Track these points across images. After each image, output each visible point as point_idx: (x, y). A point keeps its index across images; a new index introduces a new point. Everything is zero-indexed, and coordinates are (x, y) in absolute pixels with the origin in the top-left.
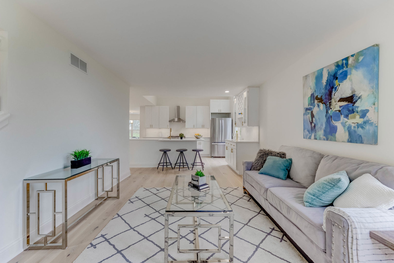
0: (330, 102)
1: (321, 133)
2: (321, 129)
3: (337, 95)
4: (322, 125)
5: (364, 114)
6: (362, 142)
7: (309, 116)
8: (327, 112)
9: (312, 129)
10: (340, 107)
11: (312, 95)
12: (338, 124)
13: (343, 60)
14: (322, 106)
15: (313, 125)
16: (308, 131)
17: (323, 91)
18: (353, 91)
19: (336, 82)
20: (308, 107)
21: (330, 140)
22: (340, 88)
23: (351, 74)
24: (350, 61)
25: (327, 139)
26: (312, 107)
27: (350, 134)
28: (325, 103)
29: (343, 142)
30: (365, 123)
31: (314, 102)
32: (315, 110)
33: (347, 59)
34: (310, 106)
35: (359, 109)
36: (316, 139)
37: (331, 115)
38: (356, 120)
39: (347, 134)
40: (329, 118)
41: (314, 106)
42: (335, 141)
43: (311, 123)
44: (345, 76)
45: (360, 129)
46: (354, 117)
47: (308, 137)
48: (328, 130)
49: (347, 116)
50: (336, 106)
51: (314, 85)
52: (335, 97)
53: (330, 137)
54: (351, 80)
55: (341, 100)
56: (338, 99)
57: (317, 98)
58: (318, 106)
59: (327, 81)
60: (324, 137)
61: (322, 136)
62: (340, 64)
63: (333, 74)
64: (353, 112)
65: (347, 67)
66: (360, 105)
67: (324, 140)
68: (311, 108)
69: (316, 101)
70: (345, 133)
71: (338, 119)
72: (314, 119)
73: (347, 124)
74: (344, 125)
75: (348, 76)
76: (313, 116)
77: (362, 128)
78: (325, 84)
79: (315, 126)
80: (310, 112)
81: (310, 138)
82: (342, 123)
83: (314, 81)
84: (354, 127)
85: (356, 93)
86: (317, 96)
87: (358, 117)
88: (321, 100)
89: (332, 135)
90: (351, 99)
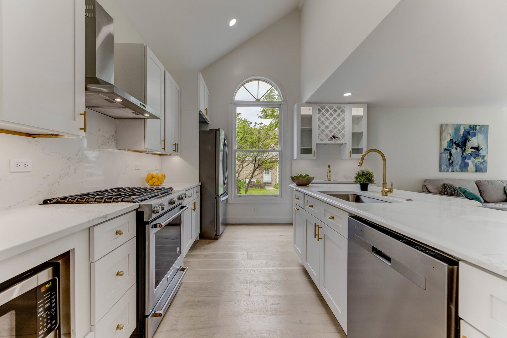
0: (465, 148)
1: (457, 167)
2: (457, 164)
3: (469, 145)
4: (459, 162)
5: (483, 157)
6: (482, 172)
7: (448, 154)
8: (463, 154)
9: (450, 164)
10: (471, 152)
11: (451, 140)
12: (470, 162)
13: (474, 125)
14: (459, 149)
15: (451, 161)
16: (446, 166)
17: (460, 140)
18: (479, 145)
19: (469, 137)
20: (447, 148)
21: (464, 172)
22: (471, 141)
23: (478, 135)
24: (478, 128)
25: (462, 171)
26: (450, 148)
27: (476, 167)
28: (461, 148)
29: (472, 172)
30: (484, 162)
31: (453, 145)
32: (453, 151)
33: (476, 126)
34: (449, 148)
35: (481, 155)
36: (453, 171)
37: (465, 156)
38: (479, 160)
39: (475, 167)
40: (464, 158)
41: (453, 149)
42: (468, 172)
43: (449, 160)
44: (474, 135)
45: (481, 165)
46: (479, 159)
47: (446, 170)
48: (463, 165)
49: (475, 158)
50: (469, 151)
51: (453, 134)
52: (468, 145)
53: (464, 169)
54: (478, 138)
55: (472, 148)
56: (470, 147)
57: (455, 143)
58: (456, 149)
59: (463, 134)
60: (460, 170)
61: (458, 169)
62: (472, 127)
63: (467, 132)
64: (478, 156)
65: (476, 131)
66: (482, 153)
67: (460, 172)
68: (450, 149)
69: (454, 145)
70: (474, 167)
71: (470, 159)
72: (452, 157)
73: (475, 162)
74: (473, 162)
75: (476, 136)
76: (451, 155)
77: (483, 164)
78: (461, 135)
79: (452, 163)
80: (449, 152)
81: (447, 171)
82: (472, 161)
83: (453, 131)
84: (479, 164)
85: (480, 146)
86: (455, 142)
87: (480, 158)
88: (458, 145)
89: (465, 168)
90: (477, 149)
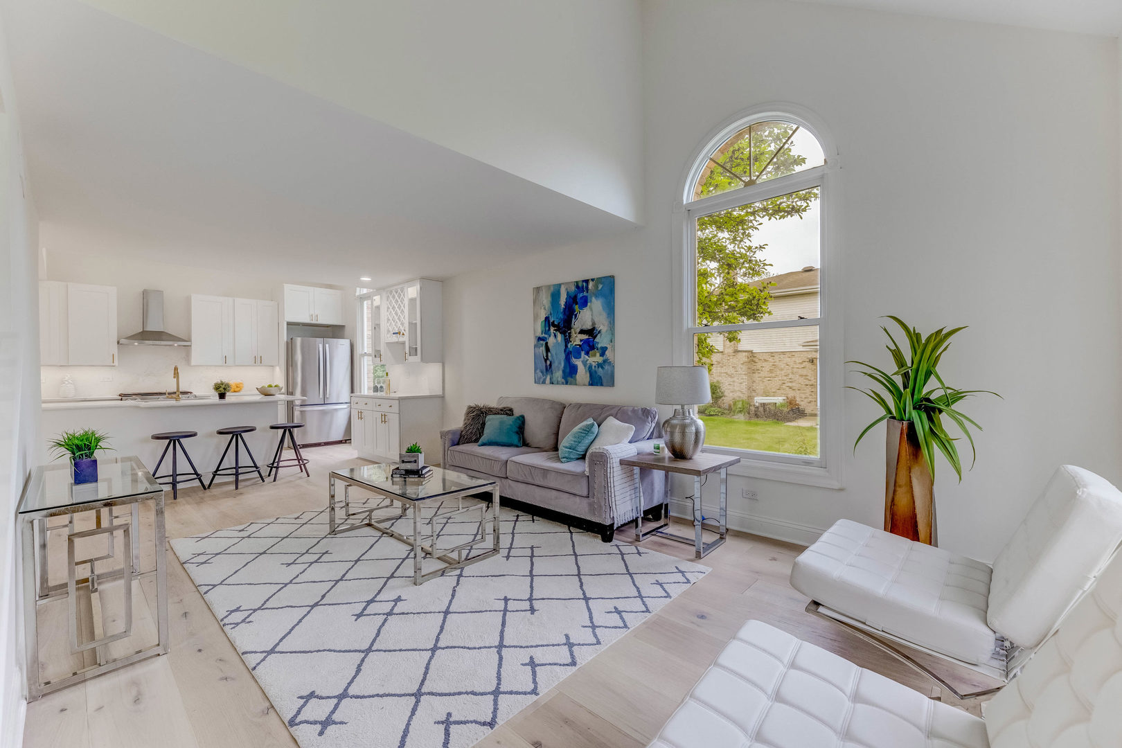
0: (570, 333)
1: (558, 374)
2: (559, 370)
3: (577, 325)
4: (560, 363)
5: (603, 351)
6: (602, 385)
7: (543, 348)
8: (566, 346)
9: (547, 369)
10: (581, 341)
11: (547, 319)
12: (578, 363)
13: (583, 281)
14: (559, 336)
15: (548, 362)
16: (542, 372)
17: (561, 316)
18: (594, 323)
19: (576, 307)
20: (541, 336)
21: (571, 384)
22: (579, 316)
23: (591, 301)
24: (591, 285)
25: (567, 383)
26: (546, 336)
27: (591, 375)
28: (563, 333)
29: (584, 385)
30: (605, 361)
31: (549, 329)
32: (551, 341)
33: (587, 281)
34: (544, 335)
35: (599, 346)
36: (553, 383)
37: (571, 350)
38: (595, 359)
39: (588, 375)
40: (568, 355)
41: (550, 336)
42: (576, 384)
43: (546, 360)
44: (585, 303)
45: (600, 369)
46: (595, 355)
47: (541, 380)
48: (568, 370)
49: (587, 353)
50: (577, 339)
51: (550, 305)
52: (575, 327)
53: (569, 379)
54: (591, 310)
55: (582, 332)
56: (578, 330)
57: (553, 325)
58: (555, 336)
59: (566, 303)
60: (563, 381)
61: (559, 379)
62: (580, 285)
63: (572, 297)
64: (594, 349)
65: (587, 292)
66: (601, 341)
67: (563, 384)
68: (546, 338)
69: (552, 329)
70: (586, 373)
71: (578, 357)
72: (549, 354)
73: (588, 362)
74: (584, 363)
75: (589, 304)
76: (548, 350)
77: (602, 368)
78: (563, 306)
79: (550, 365)
80: (544, 343)
81: (544, 382)
82: (582, 362)
83: (550, 299)
84: (595, 367)
85: (596, 326)
86: (554, 321)
87: (598, 354)
88: (558, 328)
89: (572, 377)
90: (591, 332)
